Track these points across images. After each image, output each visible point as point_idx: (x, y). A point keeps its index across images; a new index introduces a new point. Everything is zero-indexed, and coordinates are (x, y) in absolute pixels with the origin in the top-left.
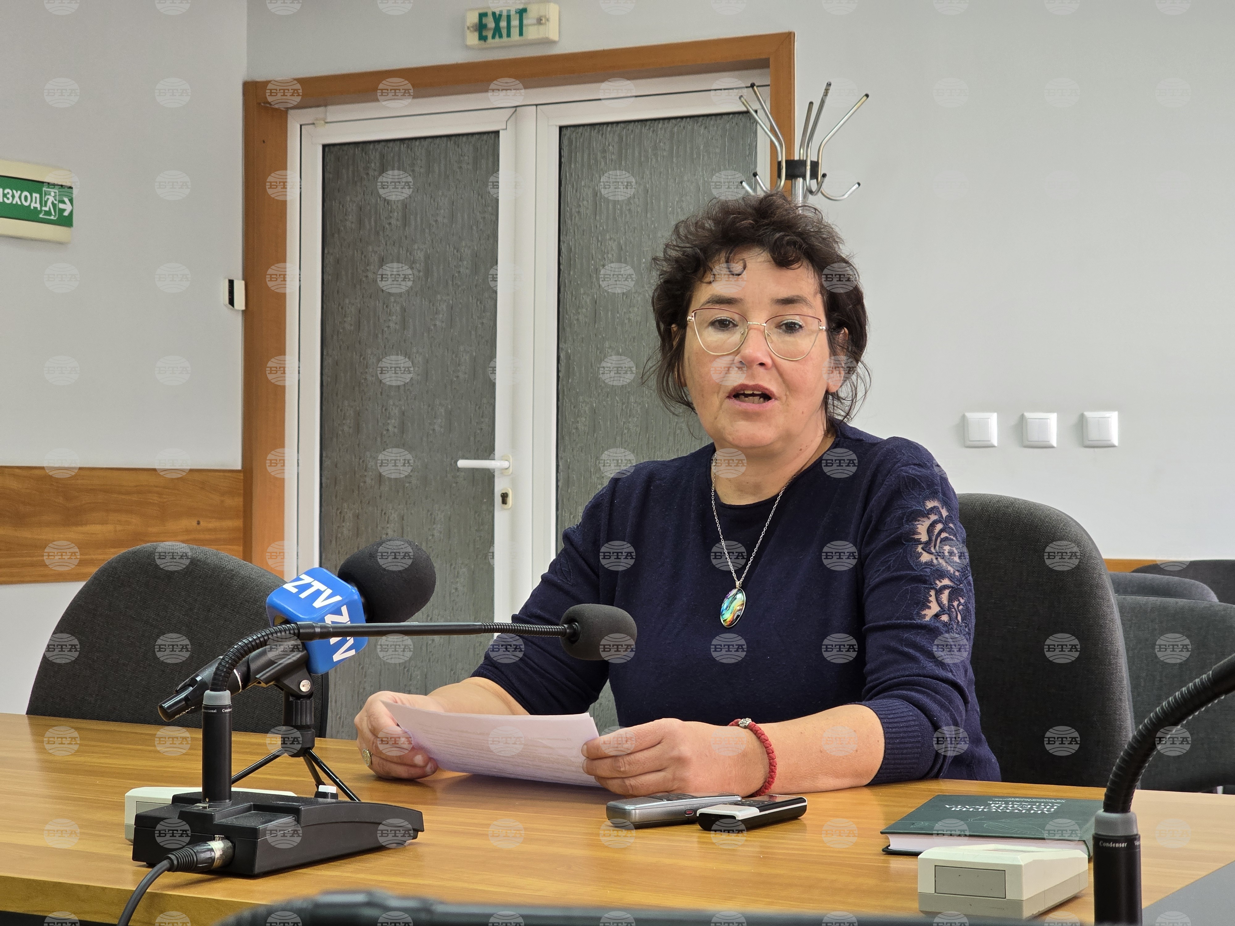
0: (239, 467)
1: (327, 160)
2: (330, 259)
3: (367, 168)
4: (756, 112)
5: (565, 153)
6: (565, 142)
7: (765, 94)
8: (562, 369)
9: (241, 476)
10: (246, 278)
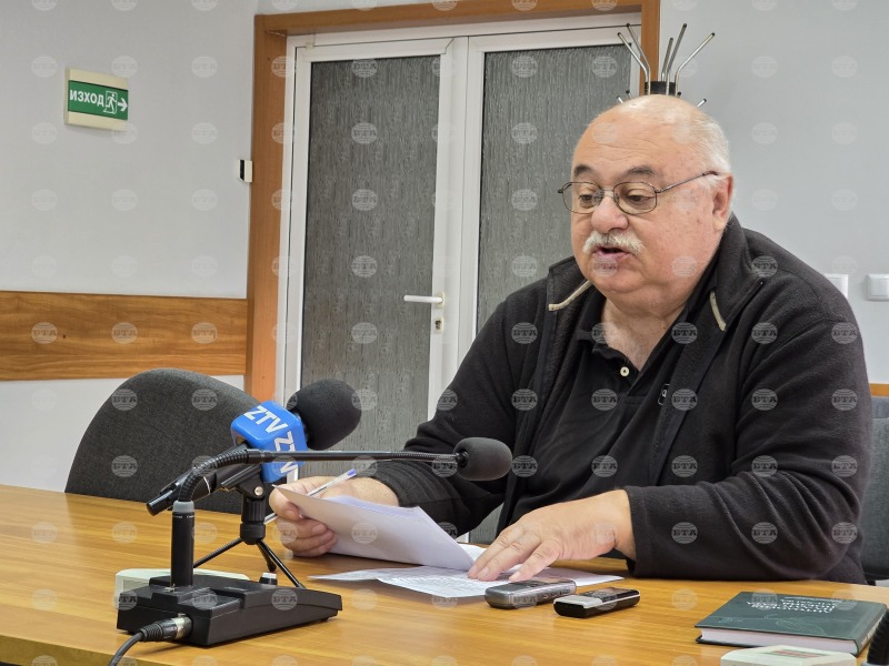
0: (245, 297)
1: (315, 73)
2: (315, 146)
3: (343, 80)
4: (630, 44)
5: (489, 73)
6: (489, 65)
7: (638, 31)
8: (483, 232)
9: (246, 303)
10: (253, 159)
